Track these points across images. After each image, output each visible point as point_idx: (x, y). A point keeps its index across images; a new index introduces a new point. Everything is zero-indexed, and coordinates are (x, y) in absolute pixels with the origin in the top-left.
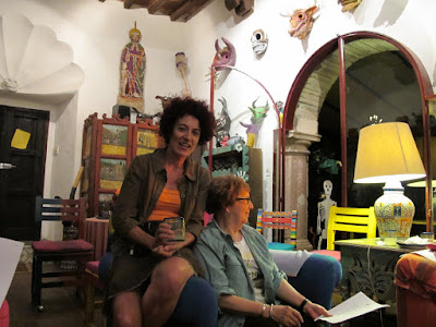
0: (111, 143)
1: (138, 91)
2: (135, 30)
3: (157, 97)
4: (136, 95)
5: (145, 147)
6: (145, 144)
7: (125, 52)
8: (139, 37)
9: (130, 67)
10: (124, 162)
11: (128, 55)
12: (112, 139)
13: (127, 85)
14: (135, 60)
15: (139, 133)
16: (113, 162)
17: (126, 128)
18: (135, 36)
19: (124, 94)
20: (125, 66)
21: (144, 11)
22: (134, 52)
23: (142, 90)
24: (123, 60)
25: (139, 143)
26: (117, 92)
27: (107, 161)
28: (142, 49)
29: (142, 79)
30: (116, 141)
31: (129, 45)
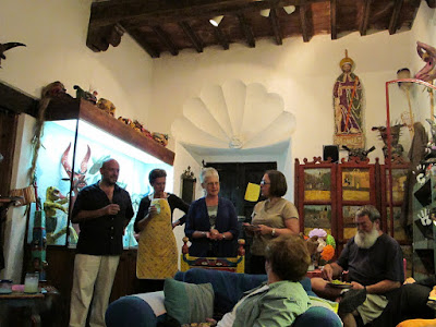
0: (314, 188)
1: (355, 127)
2: (347, 59)
3: (374, 129)
4: (353, 130)
5: (354, 189)
6: (352, 185)
7: (336, 86)
8: (351, 65)
9: (343, 102)
10: (329, 207)
11: (340, 88)
12: (315, 184)
13: (342, 122)
14: (348, 93)
15: (344, 174)
16: (318, 208)
17: (329, 170)
18: (347, 66)
19: (340, 132)
20: (338, 101)
21: (356, 35)
22: (347, 83)
23: (360, 124)
24: (336, 95)
25: (345, 185)
26: (332, 131)
27: (310, 207)
28: (356, 77)
29: (358, 112)
30: (319, 186)
31: (341, 78)
